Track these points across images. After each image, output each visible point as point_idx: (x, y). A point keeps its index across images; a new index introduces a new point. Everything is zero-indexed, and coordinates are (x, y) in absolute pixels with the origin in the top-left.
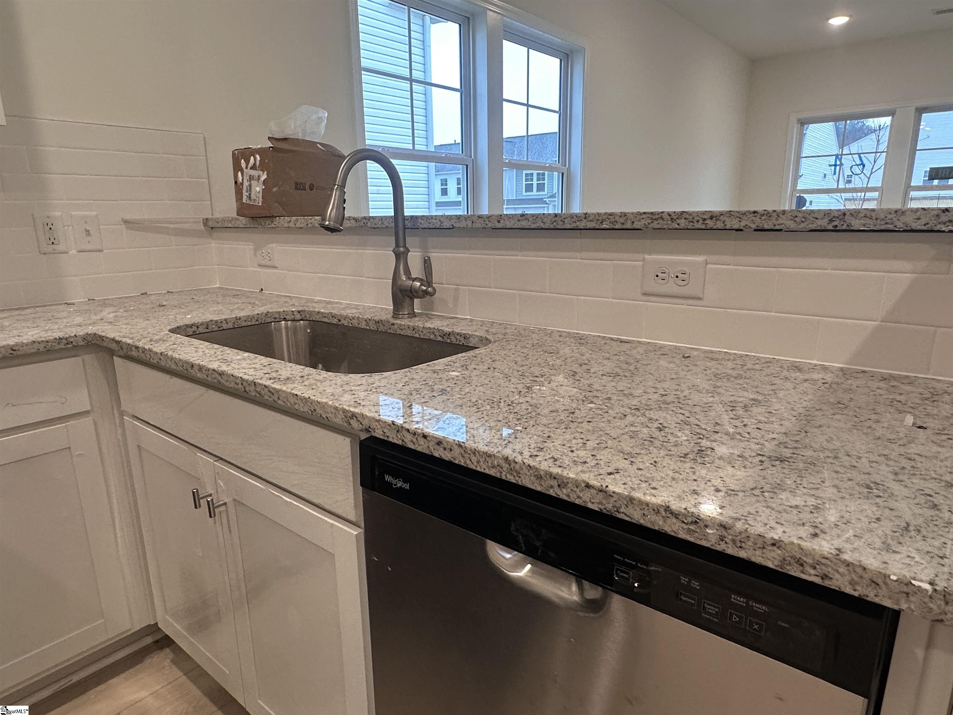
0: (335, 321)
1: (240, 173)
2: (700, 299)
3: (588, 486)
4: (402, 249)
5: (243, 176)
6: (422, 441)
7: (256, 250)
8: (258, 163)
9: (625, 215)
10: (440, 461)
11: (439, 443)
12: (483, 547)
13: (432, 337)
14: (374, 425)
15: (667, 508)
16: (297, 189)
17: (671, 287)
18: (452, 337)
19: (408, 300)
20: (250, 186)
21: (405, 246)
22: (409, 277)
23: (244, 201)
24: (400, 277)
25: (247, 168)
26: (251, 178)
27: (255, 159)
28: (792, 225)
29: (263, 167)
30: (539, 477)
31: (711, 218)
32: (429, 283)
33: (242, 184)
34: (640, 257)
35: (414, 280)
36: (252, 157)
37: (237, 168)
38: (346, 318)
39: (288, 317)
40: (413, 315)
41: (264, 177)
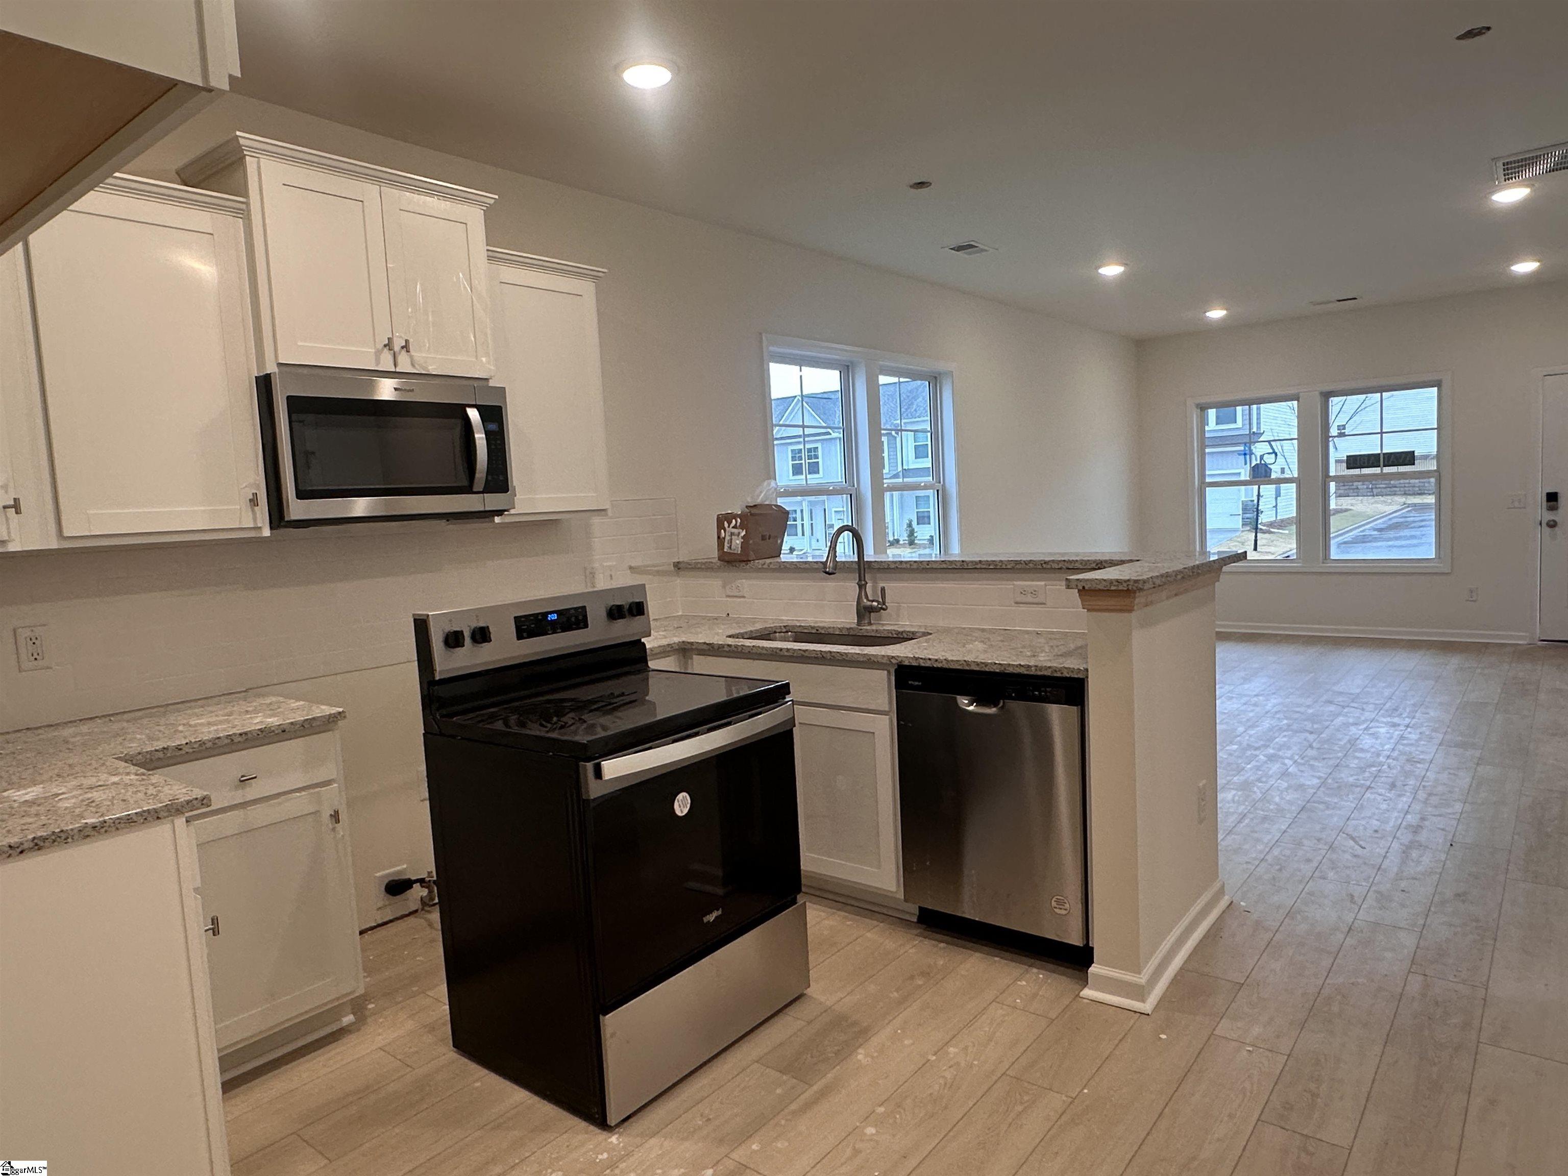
0: (814, 631)
1: (722, 531)
2: (1044, 604)
3: (996, 664)
4: (863, 582)
5: (725, 532)
6: (928, 661)
7: (724, 587)
8: (738, 524)
9: (1001, 561)
10: (938, 669)
11: (936, 660)
12: (955, 700)
13: (890, 635)
14: (904, 659)
15: (1020, 665)
16: (763, 540)
17: (1029, 599)
18: (904, 634)
19: (867, 614)
20: (731, 539)
21: (865, 580)
22: (868, 600)
23: (725, 550)
24: (863, 601)
25: (729, 527)
26: (732, 534)
27: (736, 521)
28: (1081, 567)
29: (742, 527)
30: (978, 665)
31: (1045, 563)
32: (884, 603)
33: (724, 538)
34: (1011, 583)
35: (873, 601)
36: (734, 521)
37: (720, 526)
38: (823, 628)
39: (778, 631)
40: (870, 624)
41: (743, 533)
